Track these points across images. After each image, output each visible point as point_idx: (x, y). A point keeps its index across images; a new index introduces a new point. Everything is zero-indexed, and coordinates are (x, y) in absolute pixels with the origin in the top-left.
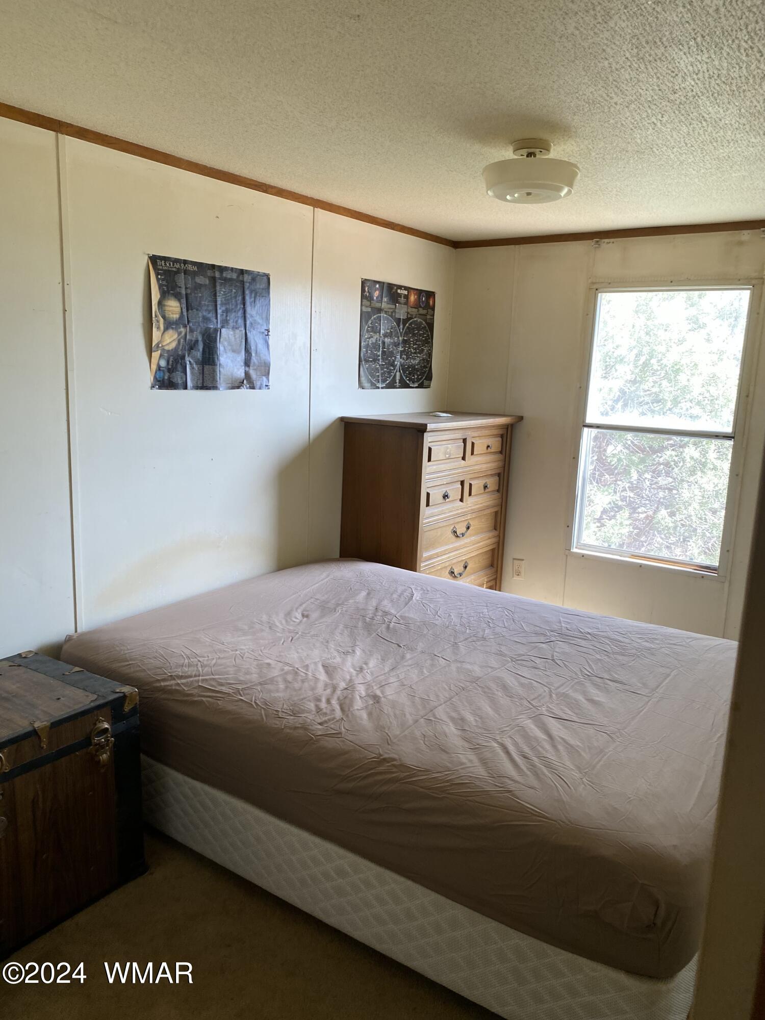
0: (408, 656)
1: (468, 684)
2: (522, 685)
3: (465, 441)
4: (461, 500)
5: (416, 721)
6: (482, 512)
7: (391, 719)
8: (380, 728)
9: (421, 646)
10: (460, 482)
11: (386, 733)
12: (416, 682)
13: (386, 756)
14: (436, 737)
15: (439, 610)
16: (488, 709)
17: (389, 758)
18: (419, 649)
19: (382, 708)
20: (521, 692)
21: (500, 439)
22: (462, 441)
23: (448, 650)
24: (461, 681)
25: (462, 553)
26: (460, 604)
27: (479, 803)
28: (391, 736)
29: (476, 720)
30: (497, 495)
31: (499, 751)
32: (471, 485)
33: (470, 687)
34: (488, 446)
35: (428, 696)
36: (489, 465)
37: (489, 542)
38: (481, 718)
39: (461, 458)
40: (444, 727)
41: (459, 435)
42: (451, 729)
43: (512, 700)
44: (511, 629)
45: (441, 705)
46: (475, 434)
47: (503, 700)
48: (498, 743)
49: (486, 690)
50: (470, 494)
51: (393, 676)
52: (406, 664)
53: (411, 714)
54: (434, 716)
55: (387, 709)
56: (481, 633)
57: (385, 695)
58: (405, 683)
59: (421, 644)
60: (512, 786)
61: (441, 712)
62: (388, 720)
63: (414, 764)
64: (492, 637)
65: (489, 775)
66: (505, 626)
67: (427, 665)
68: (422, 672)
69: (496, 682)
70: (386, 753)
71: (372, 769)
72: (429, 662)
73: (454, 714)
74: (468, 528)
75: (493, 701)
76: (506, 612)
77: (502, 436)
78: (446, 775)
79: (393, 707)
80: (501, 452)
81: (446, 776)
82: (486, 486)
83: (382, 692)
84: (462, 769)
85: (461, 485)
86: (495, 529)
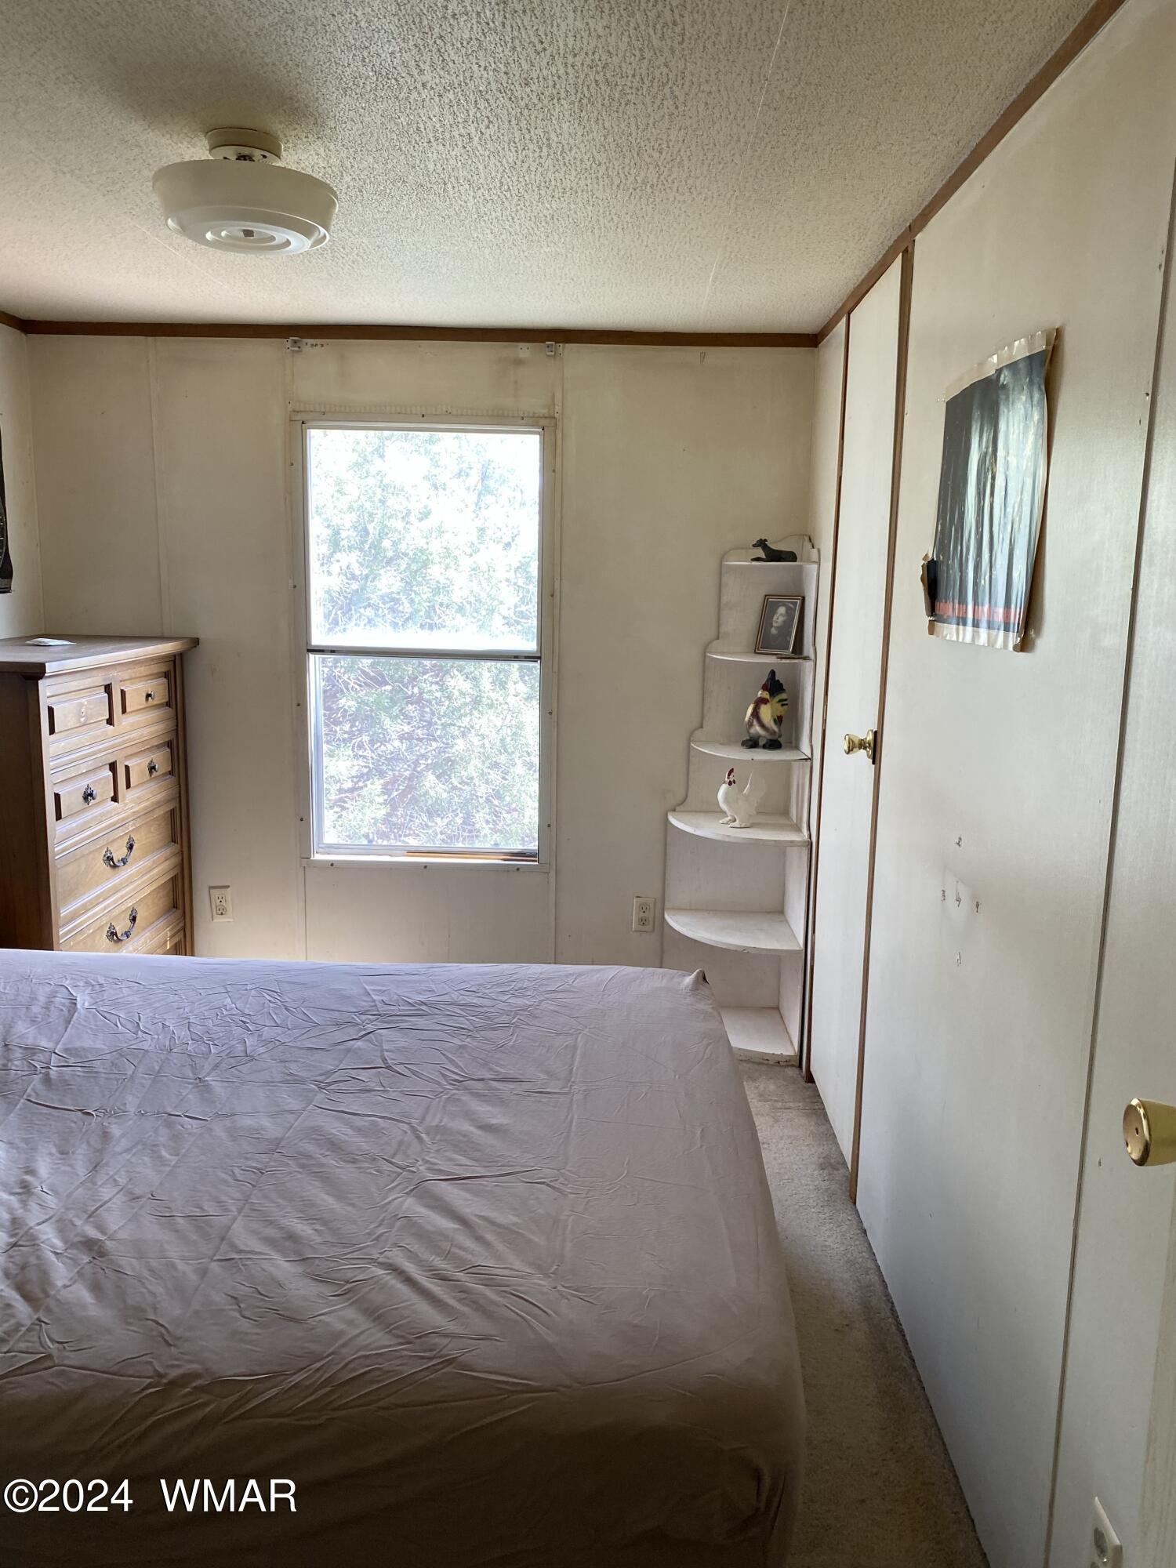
0: (116, 1130)
1: (265, 1158)
2: (359, 1130)
3: (108, 689)
4: (115, 799)
5: (203, 1272)
6: (148, 815)
7: (150, 1287)
8: (133, 1314)
9: (132, 1103)
10: (108, 766)
11: (152, 1320)
12: (161, 1184)
13: (174, 1373)
14: (262, 1294)
15: (140, 1020)
16: (327, 1201)
17: (184, 1376)
18: (132, 1110)
19: (120, 1266)
20: (366, 1147)
21: (165, 680)
22: (103, 689)
23: (190, 1096)
24: (248, 1156)
25: (126, 894)
26: (176, 998)
27: (403, 1406)
28: (167, 1325)
29: (316, 1230)
30: (171, 780)
31: (393, 1281)
32: (127, 768)
33: (272, 1164)
34: (148, 696)
35: (201, 1208)
36: (153, 729)
37: (167, 865)
38: (325, 1223)
39: (105, 722)
40: (265, 1265)
41: (100, 679)
42: (282, 1267)
43: (359, 1168)
44: (290, 1028)
45: (235, 1219)
46: (126, 675)
47: (346, 1173)
48: (382, 1265)
49: (304, 1161)
50: (128, 786)
51: (103, 1184)
52: (118, 1149)
53: (183, 1258)
54: (234, 1247)
55: (129, 1263)
56: (240, 1048)
57: (110, 1233)
58: (138, 1191)
59: (130, 1098)
60: (452, 1349)
61: (243, 1236)
62: (144, 1290)
63: (243, 1370)
64: (262, 1050)
65: (401, 1340)
66: (276, 1023)
67: (162, 1139)
68: (160, 1157)
69: (314, 1139)
70: (173, 1366)
71: (152, 1414)
72: (163, 1131)
73: (271, 1232)
74: (131, 847)
75: (327, 1180)
76: (265, 995)
77: (166, 675)
78: (318, 1370)
79: (141, 1256)
80: (168, 704)
81: (321, 1372)
82: (154, 768)
83: (101, 1228)
84: (344, 1345)
85: (110, 770)
86: (174, 841)
